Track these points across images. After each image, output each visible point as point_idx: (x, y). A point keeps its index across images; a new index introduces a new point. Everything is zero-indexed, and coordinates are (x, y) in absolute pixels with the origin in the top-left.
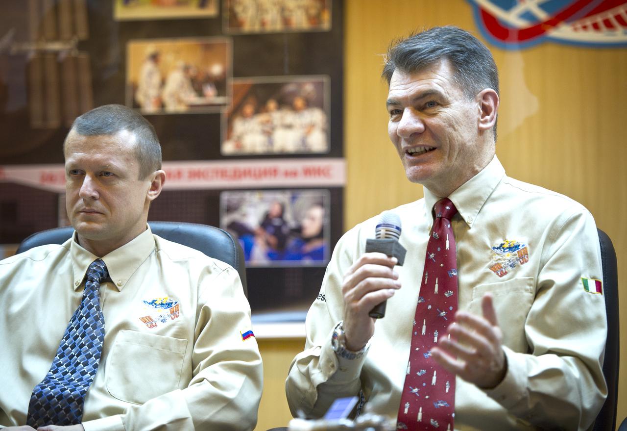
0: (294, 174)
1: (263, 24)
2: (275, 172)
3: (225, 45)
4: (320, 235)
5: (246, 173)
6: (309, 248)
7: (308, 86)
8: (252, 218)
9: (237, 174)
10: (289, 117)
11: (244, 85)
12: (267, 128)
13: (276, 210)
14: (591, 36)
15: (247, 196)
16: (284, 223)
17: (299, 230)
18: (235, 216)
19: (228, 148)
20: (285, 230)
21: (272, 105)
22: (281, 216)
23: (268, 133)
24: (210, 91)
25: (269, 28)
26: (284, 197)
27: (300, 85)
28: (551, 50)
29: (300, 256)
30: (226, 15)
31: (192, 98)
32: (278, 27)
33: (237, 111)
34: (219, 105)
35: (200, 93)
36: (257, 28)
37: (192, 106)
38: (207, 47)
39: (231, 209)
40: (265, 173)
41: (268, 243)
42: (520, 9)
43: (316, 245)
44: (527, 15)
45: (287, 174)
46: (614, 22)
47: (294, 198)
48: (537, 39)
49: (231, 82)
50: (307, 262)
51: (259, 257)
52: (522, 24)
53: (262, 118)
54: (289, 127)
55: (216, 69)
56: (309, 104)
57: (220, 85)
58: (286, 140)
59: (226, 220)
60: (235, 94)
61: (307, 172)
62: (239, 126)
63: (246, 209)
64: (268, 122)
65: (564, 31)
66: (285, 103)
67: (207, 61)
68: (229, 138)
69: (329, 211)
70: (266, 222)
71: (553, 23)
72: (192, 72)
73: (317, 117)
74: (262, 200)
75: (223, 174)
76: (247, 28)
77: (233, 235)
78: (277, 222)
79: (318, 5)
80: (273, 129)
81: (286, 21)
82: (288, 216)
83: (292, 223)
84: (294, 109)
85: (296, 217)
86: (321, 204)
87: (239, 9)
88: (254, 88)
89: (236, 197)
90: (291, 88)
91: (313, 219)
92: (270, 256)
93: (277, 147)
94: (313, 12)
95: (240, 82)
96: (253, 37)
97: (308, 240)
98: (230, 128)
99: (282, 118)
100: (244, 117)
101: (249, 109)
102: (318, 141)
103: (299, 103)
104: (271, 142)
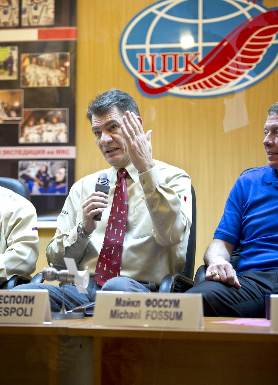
0: (52, 153)
1: (38, 84)
2: (43, 152)
3: (21, 93)
4: (64, 181)
5: (30, 152)
6: (58, 187)
7: (59, 112)
8: (32, 172)
9: (26, 153)
10: (50, 127)
11: (29, 111)
12: (40, 131)
13: (44, 169)
14: (187, 92)
15: (31, 162)
16: (47, 175)
17: (54, 179)
18: (25, 172)
19: (22, 140)
20: (48, 178)
21: (42, 121)
22: (46, 172)
23: (41, 134)
24: (13, 114)
25: (41, 86)
26: (47, 164)
27: (55, 112)
28: (169, 98)
29: (55, 191)
30: (22, 79)
31: (6, 117)
32: (46, 85)
33: (26, 124)
34: (18, 121)
35: (9, 115)
36: (36, 86)
37: (5, 121)
38: (13, 94)
39: (22, 169)
40: (39, 152)
41: (40, 185)
42: (156, 79)
43: (62, 185)
44: (159, 82)
45: (49, 153)
46: (198, 86)
47: (52, 164)
48: (164, 93)
49: (23, 110)
50: (58, 194)
51: (36, 191)
52: (157, 86)
53: (38, 127)
54: (50, 131)
55: (17, 104)
56: (59, 121)
57: (18, 111)
58: (49, 137)
59: (20, 174)
60: (25, 116)
61: (58, 152)
62: (27, 130)
63: (29, 169)
64: (40, 129)
65: (176, 90)
66: (48, 120)
67: (13, 101)
68: (22, 136)
69: (67, 170)
70: (39, 175)
71: (170, 86)
72: (5, 105)
73: (63, 127)
74: (37, 165)
75: (20, 152)
76: (31, 86)
77: (23, 181)
78: (44, 175)
79: (64, 75)
80: (43, 132)
81: (49, 83)
82: (49, 172)
83: (51, 176)
84: (53, 123)
85: (53, 173)
86: (65, 167)
87: (27, 77)
88: (34, 112)
89: (25, 163)
90: (51, 113)
91: (60, 173)
92: (40, 190)
93: (44, 141)
94: (61, 79)
95: (27, 110)
96: (33, 89)
97: (58, 183)
98: (23, 131)
99: (47, 127)
100: (29, 126)
101: (31, 123)
102: (63, 138)
103: (55, 120)
104: (42, 138)
